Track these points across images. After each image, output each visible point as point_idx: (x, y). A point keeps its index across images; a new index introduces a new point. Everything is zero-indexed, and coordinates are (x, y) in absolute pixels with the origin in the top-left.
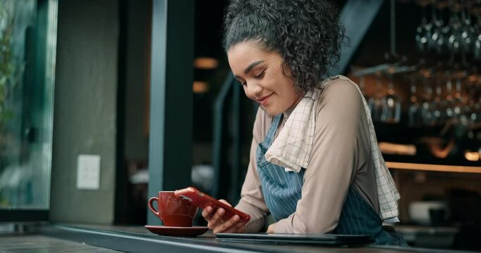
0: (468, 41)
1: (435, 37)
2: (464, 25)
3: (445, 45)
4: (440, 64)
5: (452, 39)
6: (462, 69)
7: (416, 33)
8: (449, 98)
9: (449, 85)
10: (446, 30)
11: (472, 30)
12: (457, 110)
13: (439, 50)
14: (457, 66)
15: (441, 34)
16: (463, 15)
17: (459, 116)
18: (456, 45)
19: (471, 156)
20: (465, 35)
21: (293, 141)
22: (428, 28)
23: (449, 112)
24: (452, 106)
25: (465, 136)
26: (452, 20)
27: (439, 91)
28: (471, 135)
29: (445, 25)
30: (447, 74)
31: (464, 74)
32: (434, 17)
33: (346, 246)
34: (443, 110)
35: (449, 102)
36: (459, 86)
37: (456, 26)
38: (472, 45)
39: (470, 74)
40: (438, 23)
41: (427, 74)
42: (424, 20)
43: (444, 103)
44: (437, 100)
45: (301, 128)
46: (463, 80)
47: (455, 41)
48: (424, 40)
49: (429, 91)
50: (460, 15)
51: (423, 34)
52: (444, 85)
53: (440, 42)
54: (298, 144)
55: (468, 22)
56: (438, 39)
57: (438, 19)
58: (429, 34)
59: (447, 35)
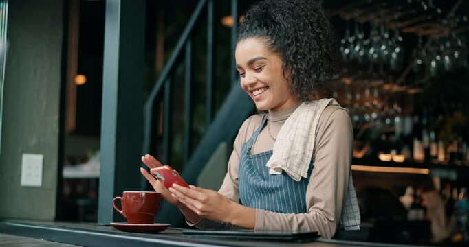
0: (386, 53)
1: (357, 48)
2: (383, 38)
3: (365, 56)
4: (360, 73)
5: (372, 51)
6: (379, 78)
7: (340, 44)
8: (367, 104)
9: (367, 92)
10: (367, 42)
11: (390, 43)
12: (374, 115)
13: (360, 60)
14: (375, 75)
15: (363, 46)
16: (382, 29)
17: (375, 120)
18: (375, 56)
19: (384, 157)
20: (383, 47)
21: (296, 153)
22: (351, 40)
23: (367, 117)
24: (370, 112)
25: (379, 138)
26: (373, 33)
27: (358, 97)
28: (384, 137)
29: (365, 38)
30: (366, 82)
31: (381, 82)
32: (357, 31)
33: (300, 241)
34: (361, 114)
35: (367, 108)
36: (376, 94)
37: (376, 39)
38: (389, 57)
39: (387, 83)
40: (360, 36)
41: (348, 81)
42: (348, 32)
43: (363, 108)
44: (356, 106)
45: (302, 142)
46: (379, 87)
47: (374, 52)
48: (347, 51)
49: (349, 96)
50: (378, 29)
51: (347, 45)
52: (362, 91)
53: (362, 53)
54: (299, 157)
55: (386, 36)
56: (360, 50)
57: (360, 32)
58: (352, 46)
59: (368, 47)
